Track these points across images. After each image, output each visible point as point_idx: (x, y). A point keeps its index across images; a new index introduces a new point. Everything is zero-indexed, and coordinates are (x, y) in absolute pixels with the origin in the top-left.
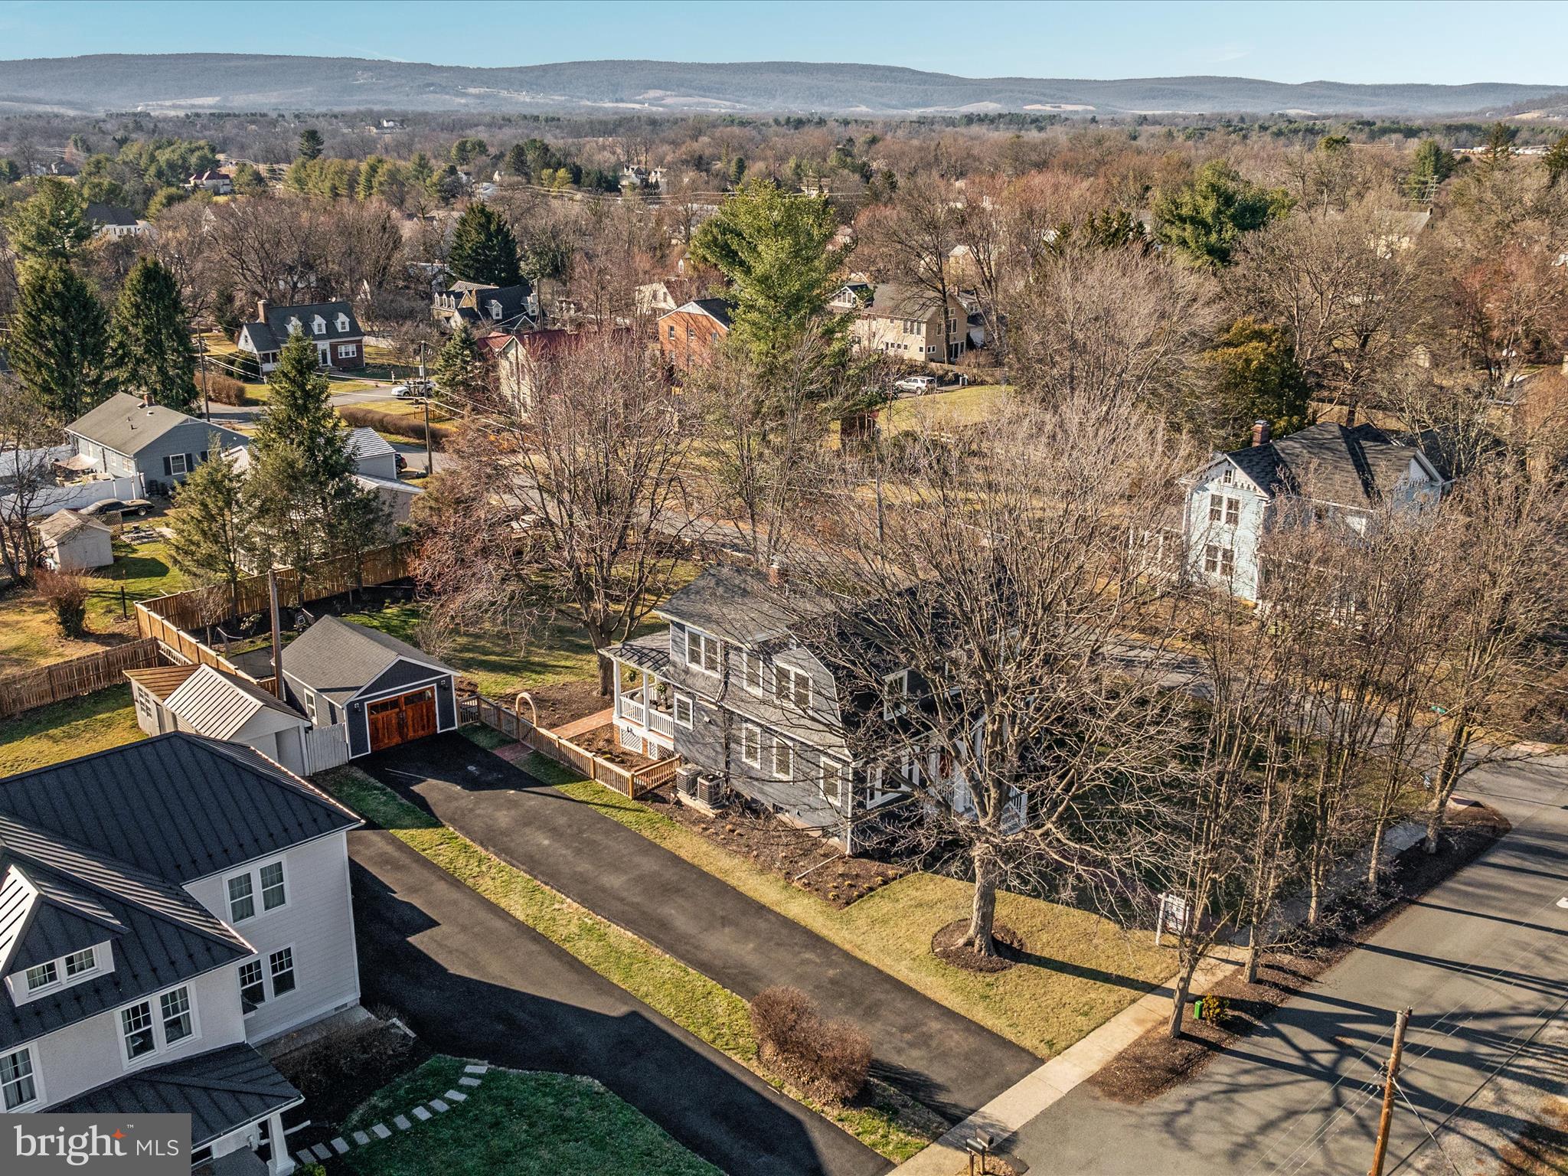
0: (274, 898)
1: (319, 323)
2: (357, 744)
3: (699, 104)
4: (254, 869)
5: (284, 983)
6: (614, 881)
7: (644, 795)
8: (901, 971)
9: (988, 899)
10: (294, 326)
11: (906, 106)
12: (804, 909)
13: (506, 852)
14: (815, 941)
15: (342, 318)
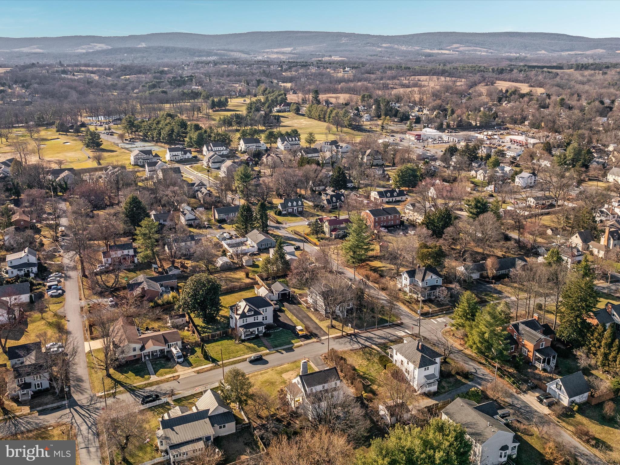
0: (266, 311)
1: (295, 203)
2: (279, 298)
3: (473, 50)
4: (265, 308)
5: (266, 319)
6: (300, 316)
7: (308, 308)
8: (322, 327)
9: (331, 322)
10: (290, 204)
11: (563, 51)
12: (317, 321)
13: (291, 312)
14: (316, 324)
15: (300, 202)
